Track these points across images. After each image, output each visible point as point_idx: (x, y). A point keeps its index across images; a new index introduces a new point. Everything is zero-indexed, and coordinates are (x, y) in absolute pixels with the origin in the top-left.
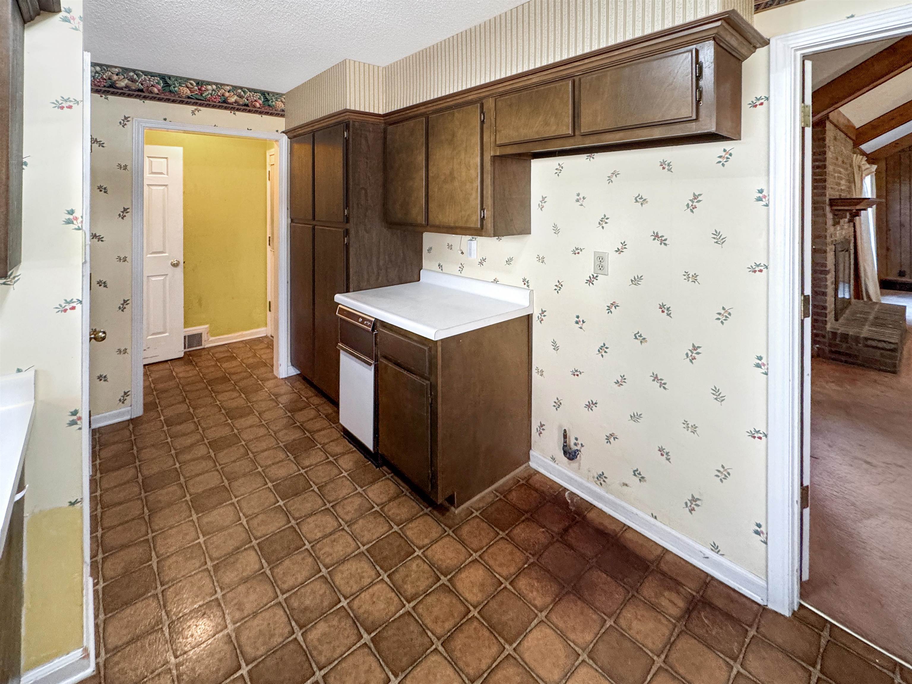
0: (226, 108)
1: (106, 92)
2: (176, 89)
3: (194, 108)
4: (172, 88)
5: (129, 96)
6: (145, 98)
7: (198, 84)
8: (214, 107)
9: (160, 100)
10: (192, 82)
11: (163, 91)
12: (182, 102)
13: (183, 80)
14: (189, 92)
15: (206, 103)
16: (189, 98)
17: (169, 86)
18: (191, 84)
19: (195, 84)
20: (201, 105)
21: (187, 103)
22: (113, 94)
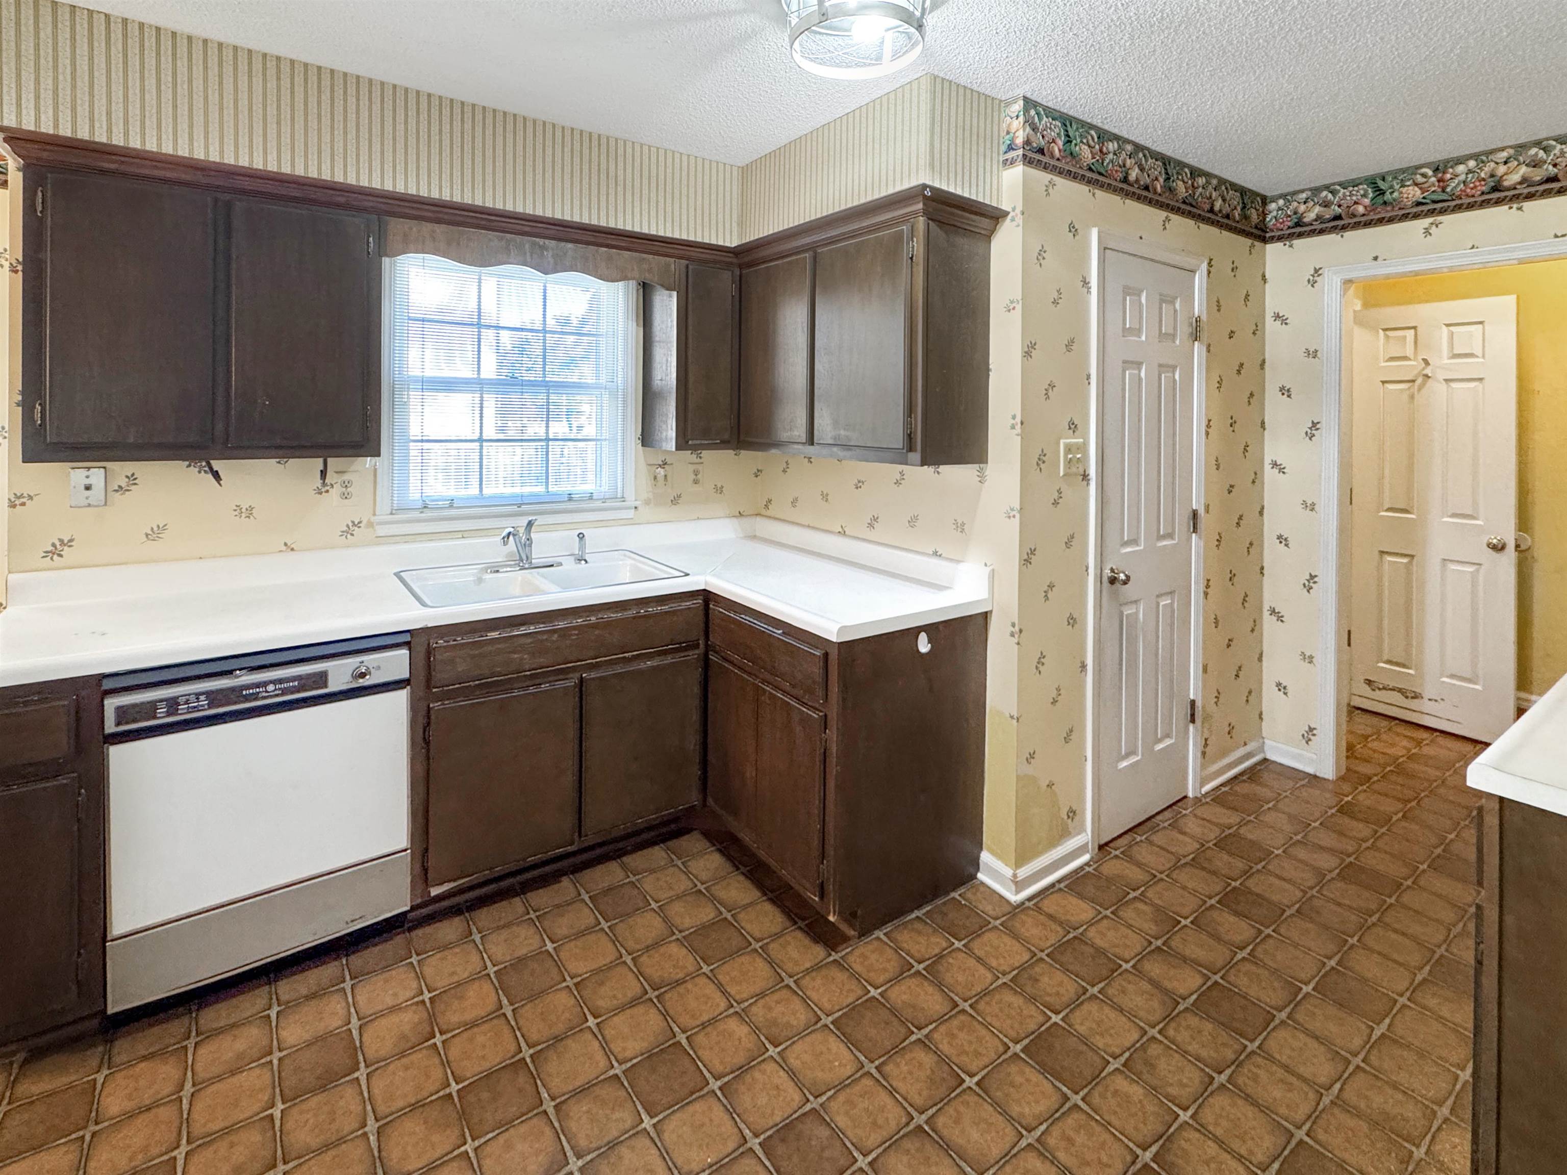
0: (1498, 202)
1: (1291, 236)
2: (1396, 194)
3: (1426, 222)
4: (1387, 197)
5: (1321, 232)
6: (1344, 228)
7: (1436, 170)
8: (1470, 207)
9: (1368, 224)
10: (1424, 170)
11: (1372, 208)
12: (1405, 217)
13: (1407, 174)
14: (1419, 192)
15: (1454, 203)
16: (1419, 204)
17: (1382, 193)
18: (1424, 175)
19: (1430, 173)
20: (1443, 212)
21: (1416, 216)
22: (1300, 235)
